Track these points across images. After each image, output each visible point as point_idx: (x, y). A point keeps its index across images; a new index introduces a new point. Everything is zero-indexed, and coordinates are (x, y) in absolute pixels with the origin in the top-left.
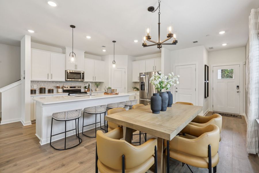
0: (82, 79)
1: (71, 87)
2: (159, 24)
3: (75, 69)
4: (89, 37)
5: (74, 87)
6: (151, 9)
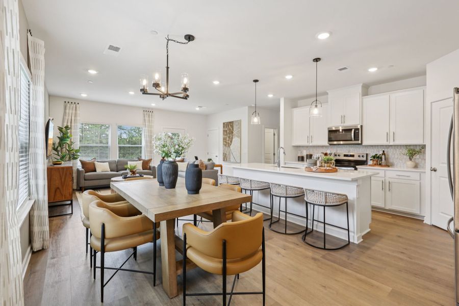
0: (355, 140)
1: (345, 156)
2: (168, 68)
3: (342, 122)
4: (289, 77)
5: (353, 156)
6: (189, 38)
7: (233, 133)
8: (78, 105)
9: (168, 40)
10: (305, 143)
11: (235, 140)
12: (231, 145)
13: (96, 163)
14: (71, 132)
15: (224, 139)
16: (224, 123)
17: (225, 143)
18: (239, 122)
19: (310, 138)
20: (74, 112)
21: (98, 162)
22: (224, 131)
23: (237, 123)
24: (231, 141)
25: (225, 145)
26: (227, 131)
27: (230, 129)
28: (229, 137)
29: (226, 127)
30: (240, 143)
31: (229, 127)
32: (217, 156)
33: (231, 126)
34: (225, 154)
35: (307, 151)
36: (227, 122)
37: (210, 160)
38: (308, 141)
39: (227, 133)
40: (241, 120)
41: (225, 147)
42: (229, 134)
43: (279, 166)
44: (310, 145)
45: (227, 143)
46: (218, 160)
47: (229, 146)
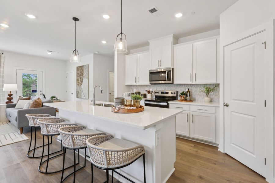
0: (168, 80)
1: (162, 93)
3: (159, 66)
5: (167, 93)
7: (83, 75)
10: (134, 83)
11: (85, 80)
12: (82, 84)
15: (77, 80)
16: (77, 67)
17: (78, 83)
18: (88, 66)
19: (137, 79)
22: (77, 73)
23: (86, 67)
24: (82, 82)
25: (78, 85)
26: (79, 73)
27: (81, 72)
29: (79, 71)
30: (88, 83)
31: (81, 70)
32: (73, 94)
33: (82, 69)
34: (78, 93)
35: (135, 89)
36: (80, 67)
37: (53, 97)
38: (136, 81)
39: (79, 75)
40: (89, 65)
41: (78, 86)
42: (81, 76)
43: (94, 103)
44: (138, 84)
45: (79, 83)
46: (74, 97)
47: (80, 86)
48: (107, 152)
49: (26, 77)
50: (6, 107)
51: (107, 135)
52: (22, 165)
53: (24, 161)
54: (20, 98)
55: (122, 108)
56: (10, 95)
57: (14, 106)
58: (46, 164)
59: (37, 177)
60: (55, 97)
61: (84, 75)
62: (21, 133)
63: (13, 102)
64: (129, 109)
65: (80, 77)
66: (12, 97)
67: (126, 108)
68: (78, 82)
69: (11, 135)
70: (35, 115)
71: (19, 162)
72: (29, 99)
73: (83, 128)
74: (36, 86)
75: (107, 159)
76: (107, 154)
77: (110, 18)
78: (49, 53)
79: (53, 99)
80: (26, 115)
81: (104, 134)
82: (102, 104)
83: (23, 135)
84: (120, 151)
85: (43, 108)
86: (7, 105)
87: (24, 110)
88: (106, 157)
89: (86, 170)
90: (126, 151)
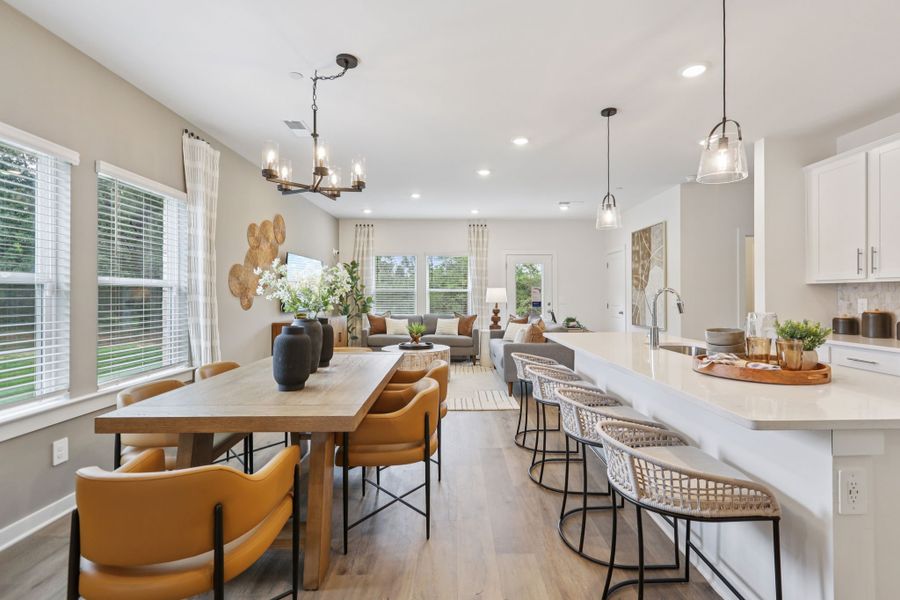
2: (315, 136)
6: (347, 62)
7: (649, 255)
8: (371, 229)
9: (315, 80)
10: (851, 276)
11: (656, 272)
12: (646, 285)
13: (388, 320)
14: (362, 271)
15: (635, 272)
16: (633, 234)
17: (635, 282)
18: (663, 226)
19: (868, 256)
20: (366, 239)
21: (392, 317)
22: (634, 252)
23: (657, 232)
24: (647, 277)
25: (636, 287)
26: (638, 252)
27: (644, 248)
28: (643, 266)
29: (638, 243)
30: (663, 279)
31: (643, 241)
32: (622, 313)
33: (646, 239)
34: (635, 309)
35: (865, 301)
36: (640, 231)
37: (570, 320)
38: (862, 266)
39: (639, 258)
40: (666, 223)
41: (635, 291)
42: (643, 259)
43: (655, 343)
44: (872, 278)
45: (640, 281)
46: (624, 321)
47: (643, 289)
48: (636, 460)
49: (528, 270)
50: (489, 335)
51: (671, 431)
52: (505, 453)
53: (509, 448)
54: (512, 320)
55: (724, 361)
56: (496, 312)
57: (501, 335)
58: (539, 469)
59: (524, 485)
60: (574, 320)
61: (652, 255)
62: (510, 395)
63: (500, 327)
64: (751, 369)
65: (641, 263)
66: (499, 315)
67: (742, 363)
68: (636, 278)
69: (496, 393)
70: (528, 357)
71: (501, 446)
72: (525, 321)
73: (616, 402)
74: (540, 290)
75: (636, 478)
76: (637, 464)
77: (707, 70)
78: (564, 208)
79: (571, 325)
80: (513, 355)
81: (661, 427)
82: (690, 348)
83: (512, 399)
84: (672, 470)
85: (548, 344)
86: (491, 333)
87: (515, 345)
88: (635, 473)
89: (624, 517)
90: (691, 476)
